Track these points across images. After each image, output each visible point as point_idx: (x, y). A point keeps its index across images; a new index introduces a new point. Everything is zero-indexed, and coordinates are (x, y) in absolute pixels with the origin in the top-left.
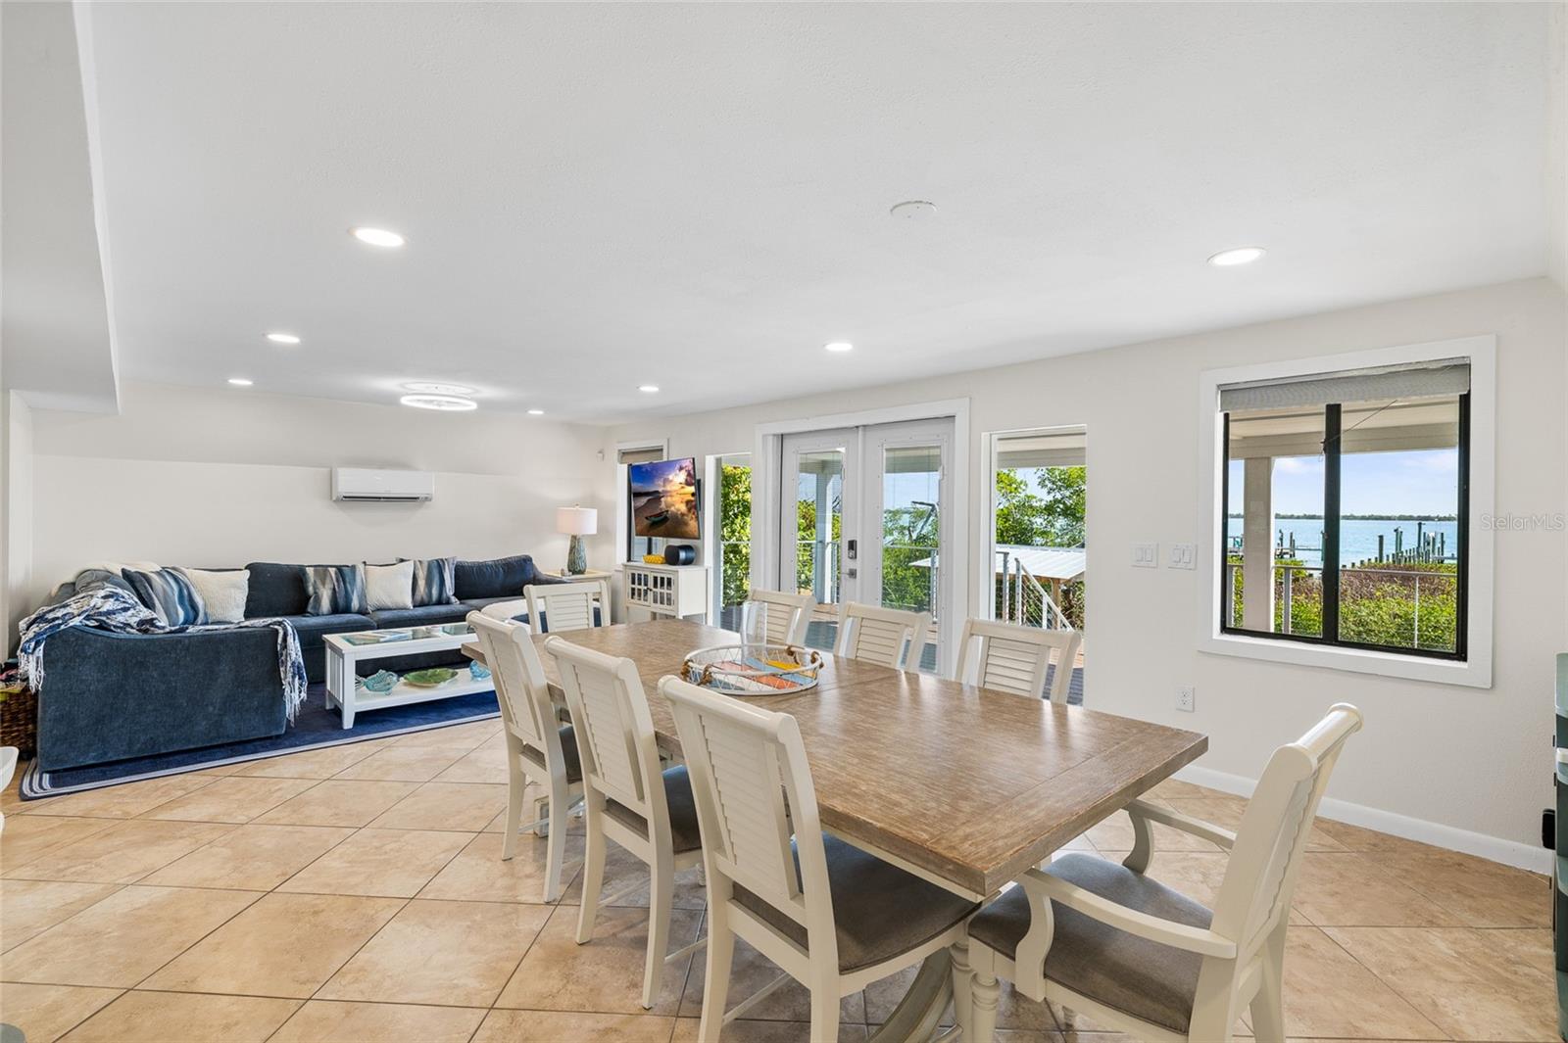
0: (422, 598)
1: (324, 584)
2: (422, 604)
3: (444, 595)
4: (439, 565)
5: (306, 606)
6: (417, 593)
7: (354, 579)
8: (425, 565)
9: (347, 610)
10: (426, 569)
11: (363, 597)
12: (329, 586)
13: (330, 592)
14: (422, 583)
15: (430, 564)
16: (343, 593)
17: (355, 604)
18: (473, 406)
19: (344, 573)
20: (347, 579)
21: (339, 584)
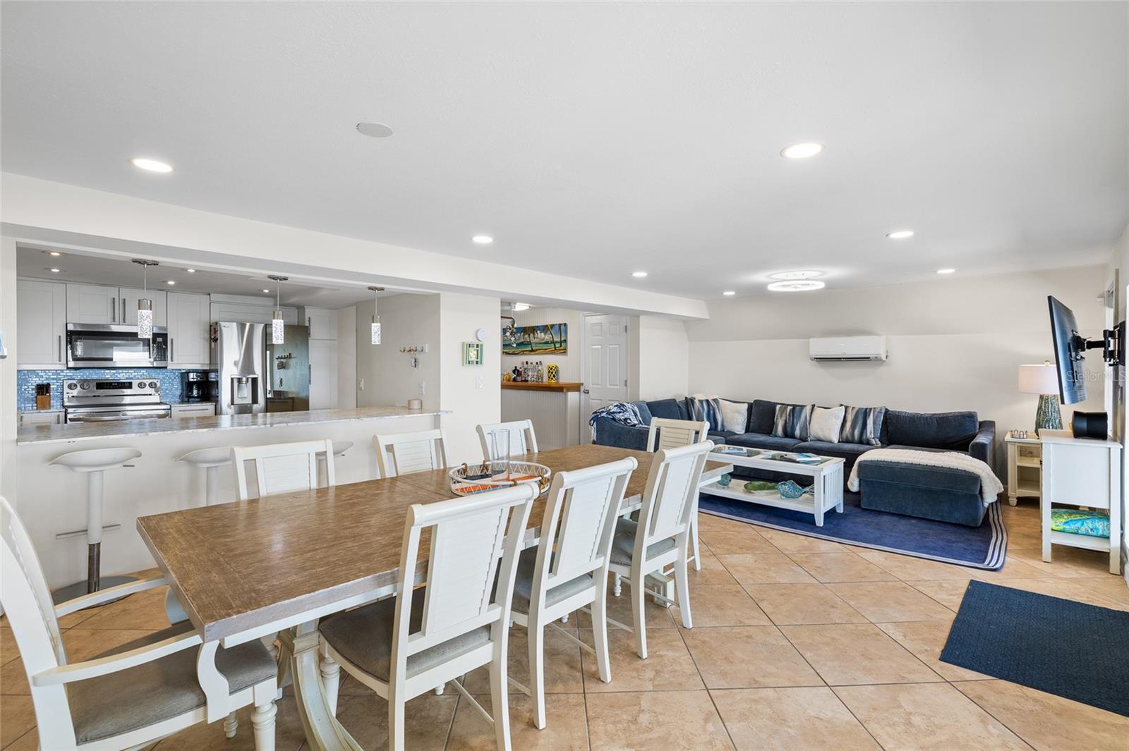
0: (847, 437)
1: (781, 416)
2: (847, 441)
3: (864, 437)
4: (866, 413)
5: (772, 431)
6: (844, 432)
7: (800, 416)
8: (855, 410)
9: (793, 437)
10: (854, 414)
11: (805, 428)
12: (784, 418)
13: (783, 422)
14: (848, 424)
15: (860, 409)
16: (791, 424)
17: (797, 432)
18: (821, 285)
19: (796, 410)
20: (795, 415)
21: (790, 417)
